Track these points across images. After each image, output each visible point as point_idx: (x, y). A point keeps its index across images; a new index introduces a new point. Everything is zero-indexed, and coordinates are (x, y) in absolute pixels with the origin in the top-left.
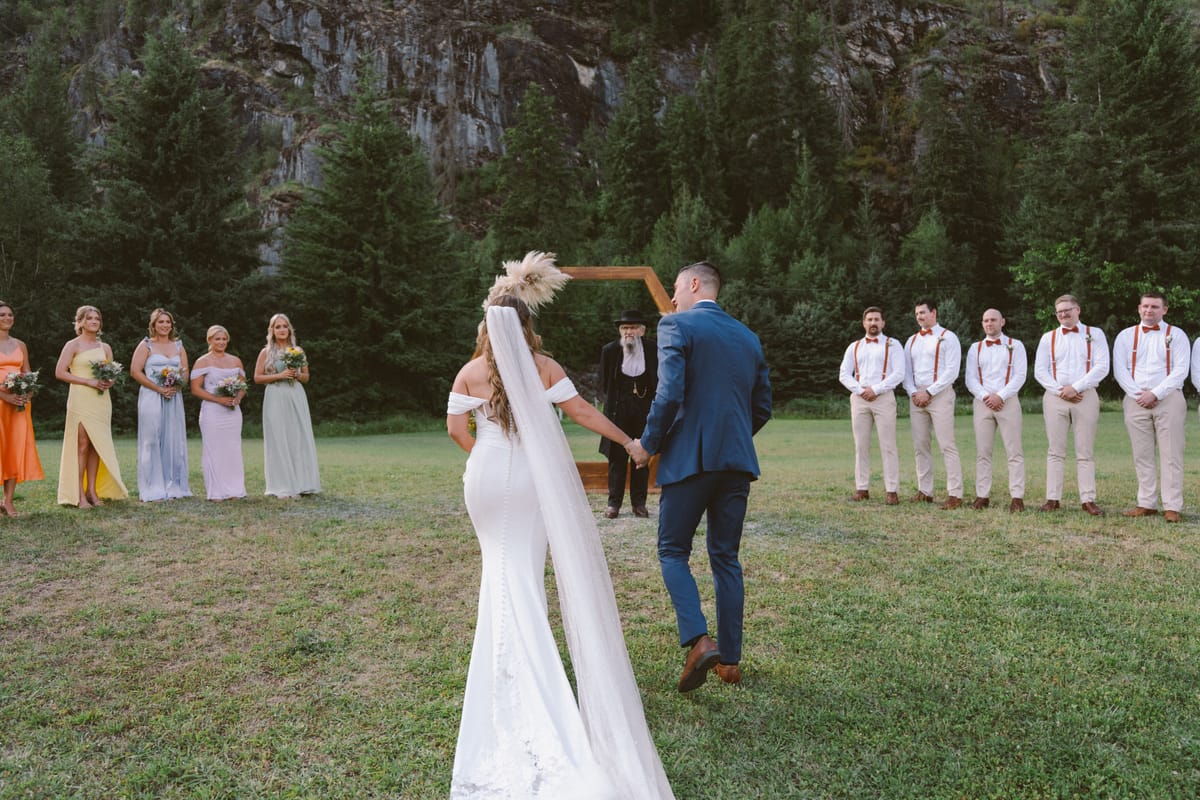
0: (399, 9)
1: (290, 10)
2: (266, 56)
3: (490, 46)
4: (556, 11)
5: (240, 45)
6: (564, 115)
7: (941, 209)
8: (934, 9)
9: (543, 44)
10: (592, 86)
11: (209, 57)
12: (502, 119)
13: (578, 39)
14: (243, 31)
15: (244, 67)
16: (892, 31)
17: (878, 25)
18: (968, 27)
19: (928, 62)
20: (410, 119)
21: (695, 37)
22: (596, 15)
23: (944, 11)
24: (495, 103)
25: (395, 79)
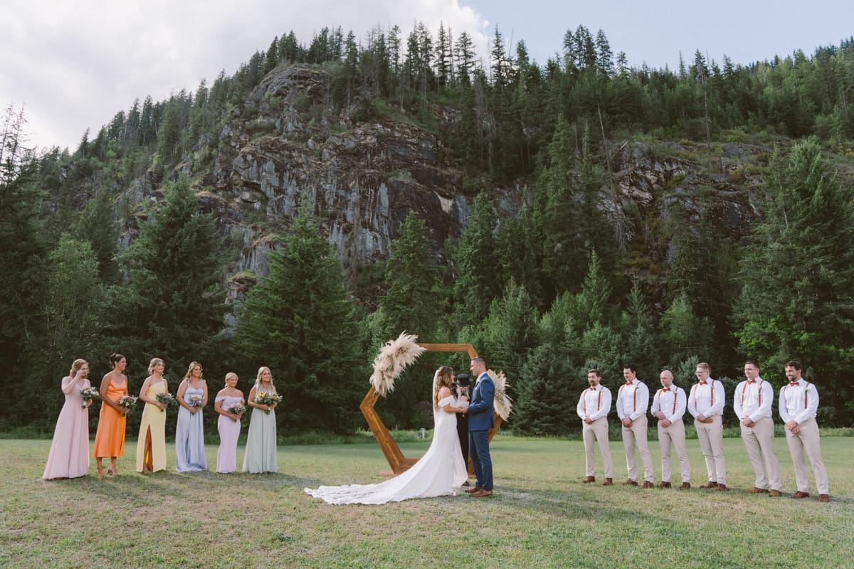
0: (325, 162)
1: (256, 162)
2: (238, 190)
3: (383, 185)
4: (427, 163)
5: (221, 182)
6: (431, 230)
7: (688, 293)
8: (677, 162)
9: (418, 184)
10: (451, 212)
11: (201, 189)
12: (390, 233)
13: (441, 181)
14: (224, 174)
15: (223, 196)
16: (649, 176)
17: (640, 172)
18: (699, 173)
19: (675, 196)
20: (328, 232)
21: (519, 180)
22: (453, 166)
23: (683, 163)
24: (385, 222)
25: (319, 206)
